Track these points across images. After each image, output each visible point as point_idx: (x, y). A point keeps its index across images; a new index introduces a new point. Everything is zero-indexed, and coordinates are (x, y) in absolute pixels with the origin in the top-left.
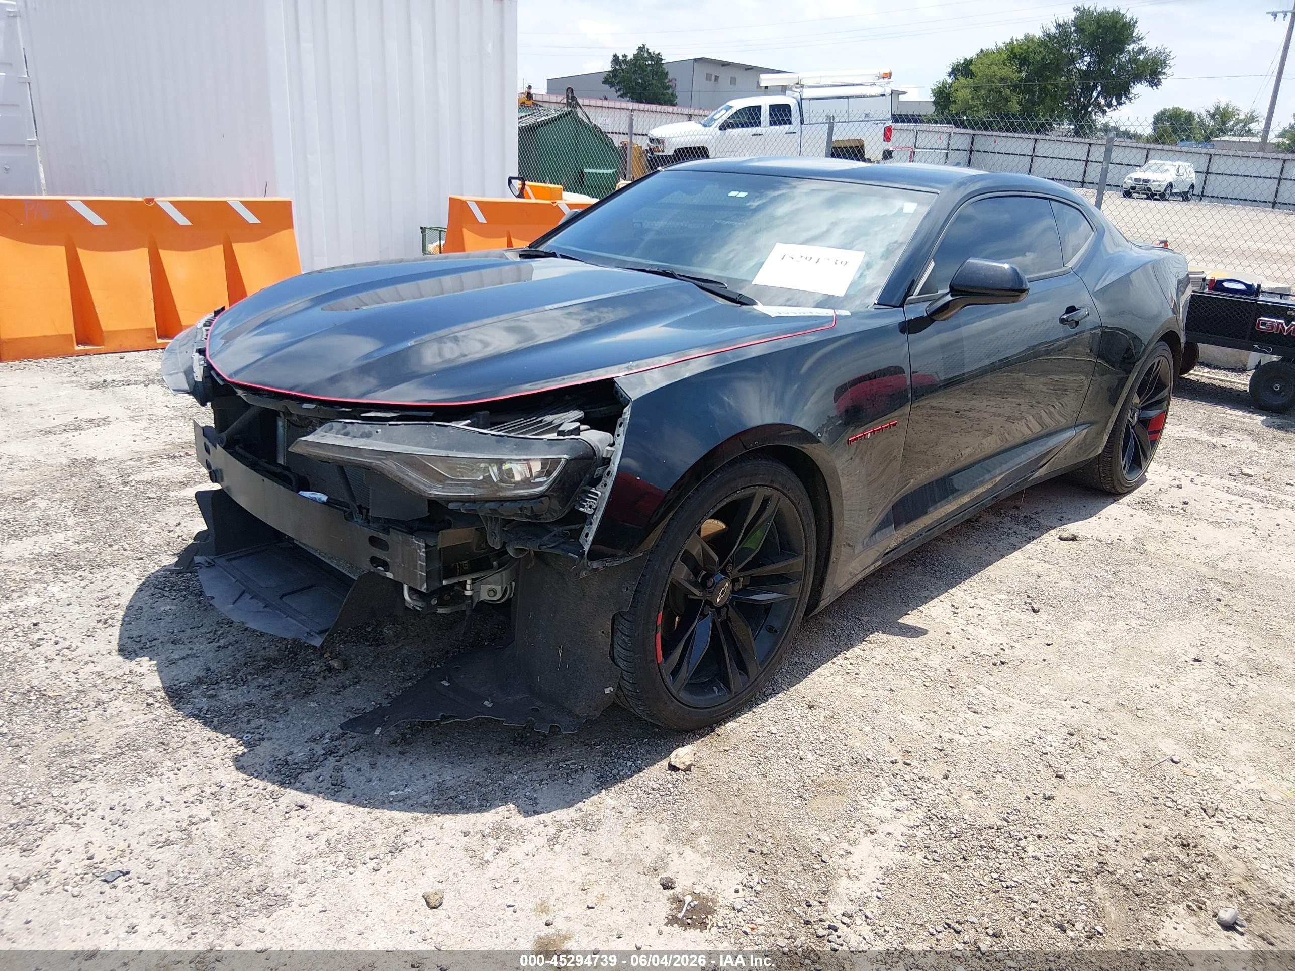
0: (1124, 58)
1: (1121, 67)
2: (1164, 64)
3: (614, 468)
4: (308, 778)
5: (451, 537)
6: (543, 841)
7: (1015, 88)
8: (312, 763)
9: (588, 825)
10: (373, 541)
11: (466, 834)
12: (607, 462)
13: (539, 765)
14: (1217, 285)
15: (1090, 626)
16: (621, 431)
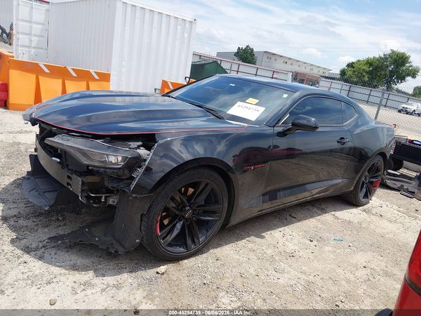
0: (404, 68)
1: (403, 71)
2: (418, 72)
3: (147, 163)
4: (33, 253)
5: (90, 179)
6: (99, 289)
7: (367, 73)
8: (37, 249)
9: (118, 287)
10: (69, 177)
11: (75, 282)
12: (145, 160)
13: (111, 263)
14: (411, 142)
15: (330, 249)
16: (152, 151)
